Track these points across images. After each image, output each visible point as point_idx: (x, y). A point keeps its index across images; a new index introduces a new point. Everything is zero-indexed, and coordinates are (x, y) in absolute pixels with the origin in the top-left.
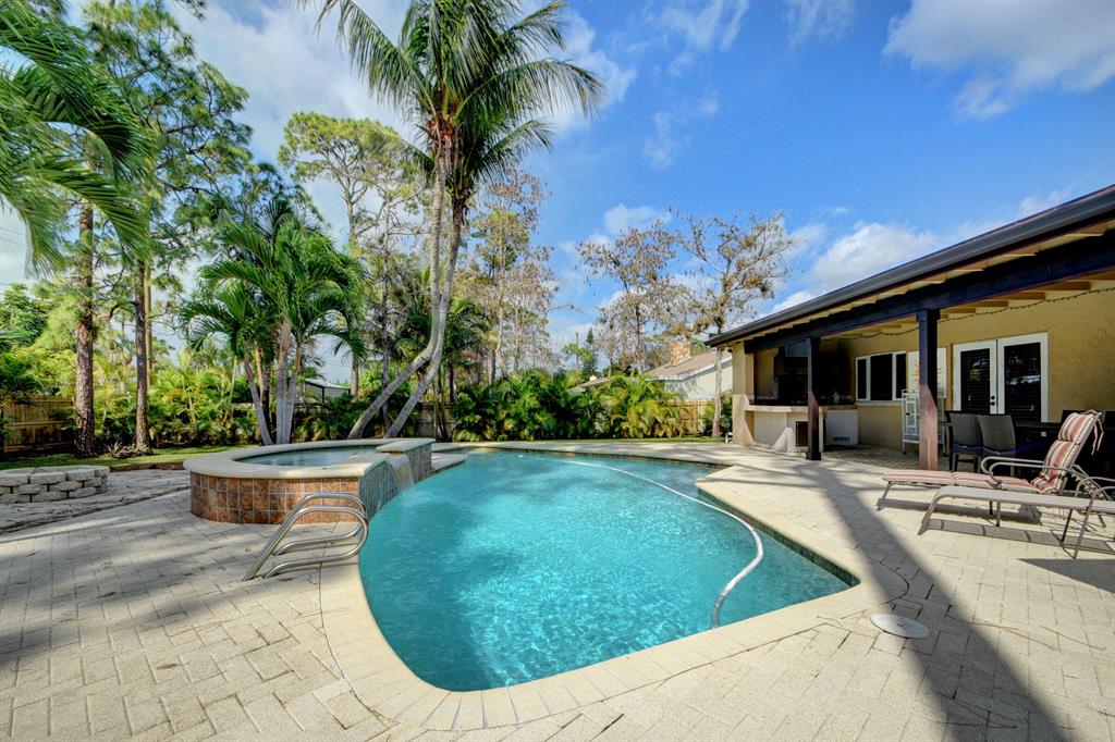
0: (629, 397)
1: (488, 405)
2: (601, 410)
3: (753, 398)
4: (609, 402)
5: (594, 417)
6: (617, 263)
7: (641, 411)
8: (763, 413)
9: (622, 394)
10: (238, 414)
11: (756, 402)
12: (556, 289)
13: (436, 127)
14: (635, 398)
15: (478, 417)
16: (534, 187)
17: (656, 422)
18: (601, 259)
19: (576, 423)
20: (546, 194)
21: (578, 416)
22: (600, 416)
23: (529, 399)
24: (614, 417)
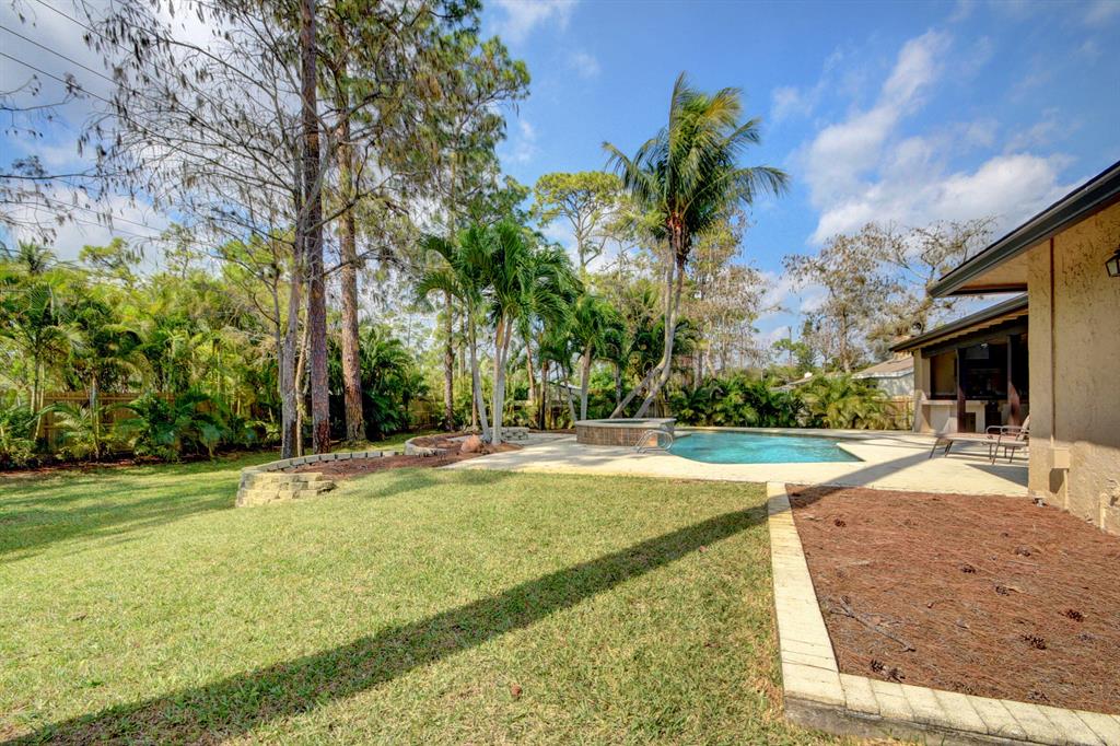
0: (829, 395)
1: (699, 402)
2: (802, 405)
3: (929, 394)
4: (809, 399)
5: (796, 412)
6: (822, 270)
7: (841, 406)
8: (936, 406)
9: (823, 391)
10: (517, 408)
11: (933, 397)
12: (763, 292)
13: (671, 222)
14: (836, 395)
15: (691, 412)
16: (740, 218)
17: (857, 417)
18: (805, 269)
19: (777, 417)
20: (750, 223)
21: (778, 411)
22: (802, 411)
23: (735, 397)
24: (815, 413)
